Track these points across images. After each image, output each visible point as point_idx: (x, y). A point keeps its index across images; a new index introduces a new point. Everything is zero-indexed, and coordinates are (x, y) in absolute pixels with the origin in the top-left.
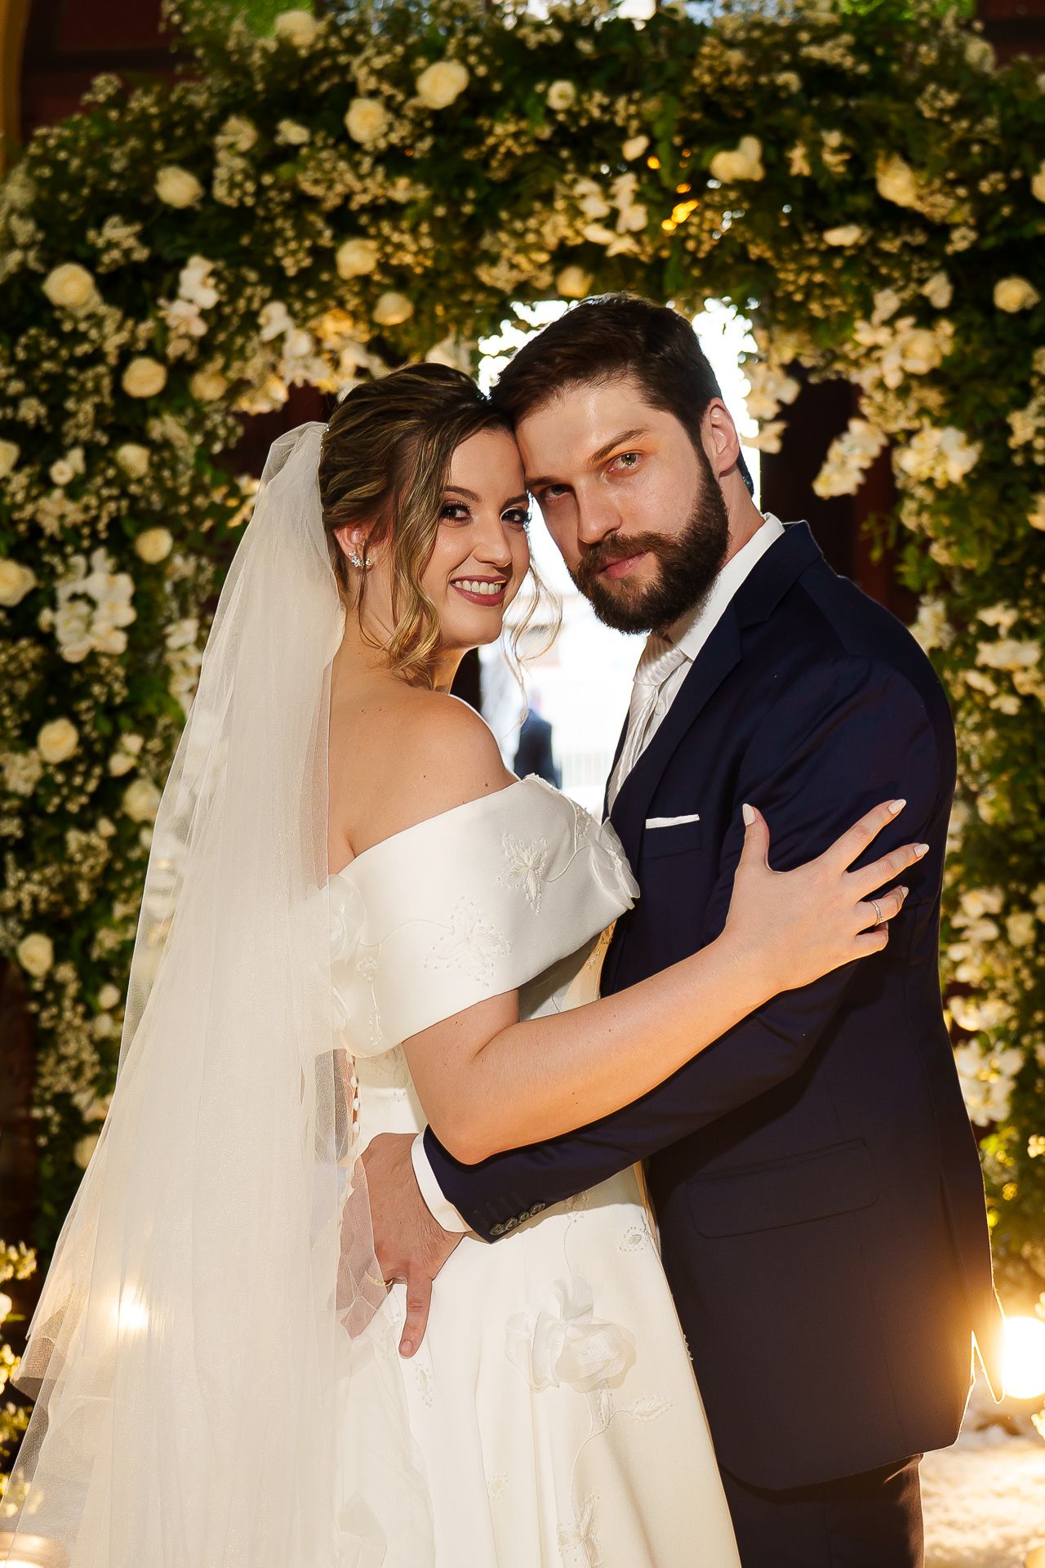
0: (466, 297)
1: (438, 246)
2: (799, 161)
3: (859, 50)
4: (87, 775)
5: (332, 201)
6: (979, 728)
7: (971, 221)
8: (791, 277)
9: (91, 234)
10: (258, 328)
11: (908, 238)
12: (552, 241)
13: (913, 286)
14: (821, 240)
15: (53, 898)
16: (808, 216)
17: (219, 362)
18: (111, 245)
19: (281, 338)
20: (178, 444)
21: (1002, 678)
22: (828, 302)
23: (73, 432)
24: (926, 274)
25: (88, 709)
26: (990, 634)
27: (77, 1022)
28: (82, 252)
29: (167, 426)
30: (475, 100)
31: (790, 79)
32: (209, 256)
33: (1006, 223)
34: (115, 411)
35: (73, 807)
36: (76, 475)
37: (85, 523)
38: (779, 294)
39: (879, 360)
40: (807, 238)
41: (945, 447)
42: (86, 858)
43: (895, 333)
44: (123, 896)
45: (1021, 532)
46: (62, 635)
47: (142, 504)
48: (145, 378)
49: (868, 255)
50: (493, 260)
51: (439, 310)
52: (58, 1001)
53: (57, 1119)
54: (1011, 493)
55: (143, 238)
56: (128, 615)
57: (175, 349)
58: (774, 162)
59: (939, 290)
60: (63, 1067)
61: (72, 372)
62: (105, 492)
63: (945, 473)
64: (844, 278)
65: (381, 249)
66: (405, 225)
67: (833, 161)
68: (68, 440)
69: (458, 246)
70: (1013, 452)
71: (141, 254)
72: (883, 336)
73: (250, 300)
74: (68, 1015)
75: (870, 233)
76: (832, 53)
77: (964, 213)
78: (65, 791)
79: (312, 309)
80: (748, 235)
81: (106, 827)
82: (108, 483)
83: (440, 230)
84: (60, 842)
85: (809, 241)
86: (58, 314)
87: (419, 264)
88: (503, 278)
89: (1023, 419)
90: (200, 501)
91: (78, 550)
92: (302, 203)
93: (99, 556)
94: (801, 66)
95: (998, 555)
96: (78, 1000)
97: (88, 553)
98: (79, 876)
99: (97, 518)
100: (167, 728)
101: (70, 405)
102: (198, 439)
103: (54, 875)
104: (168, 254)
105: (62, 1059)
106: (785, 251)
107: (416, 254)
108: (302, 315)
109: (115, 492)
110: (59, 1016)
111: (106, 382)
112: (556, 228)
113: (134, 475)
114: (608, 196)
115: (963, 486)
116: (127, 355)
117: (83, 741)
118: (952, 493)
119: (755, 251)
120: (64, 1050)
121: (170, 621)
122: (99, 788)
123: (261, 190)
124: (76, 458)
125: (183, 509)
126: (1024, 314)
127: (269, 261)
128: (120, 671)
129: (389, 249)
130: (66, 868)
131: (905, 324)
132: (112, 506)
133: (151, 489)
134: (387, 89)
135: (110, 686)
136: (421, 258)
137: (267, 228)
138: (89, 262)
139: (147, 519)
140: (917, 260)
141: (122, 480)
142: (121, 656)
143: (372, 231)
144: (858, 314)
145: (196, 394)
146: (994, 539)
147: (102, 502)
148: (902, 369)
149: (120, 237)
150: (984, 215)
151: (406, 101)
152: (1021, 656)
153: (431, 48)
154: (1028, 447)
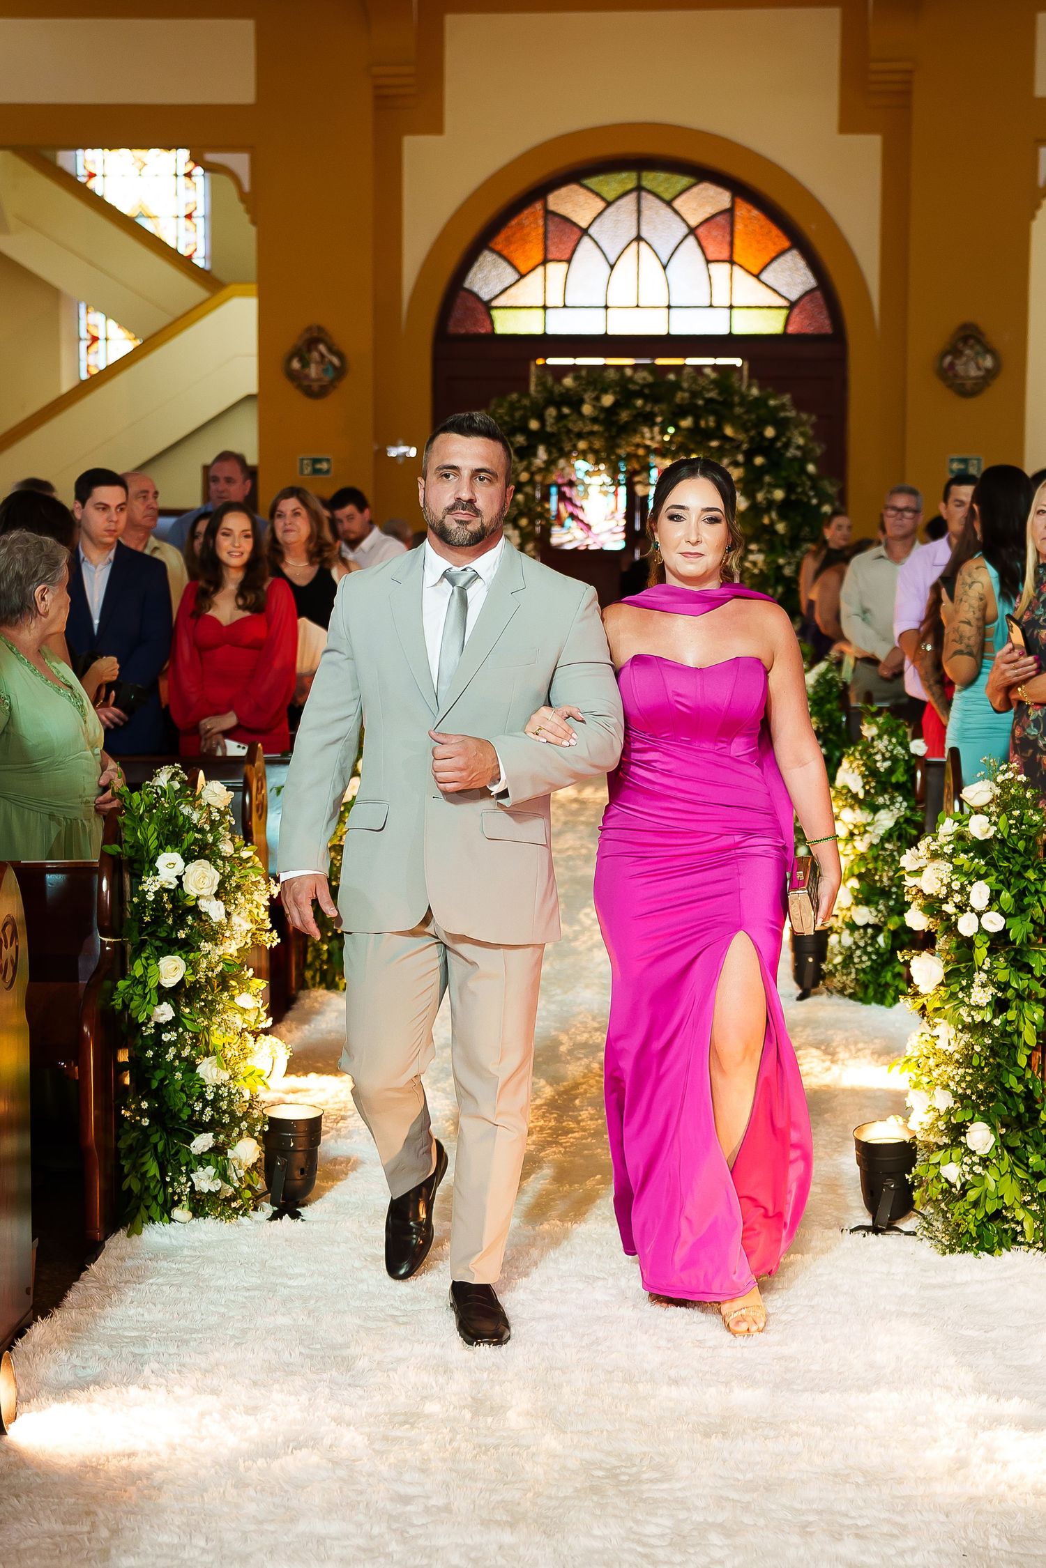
2: (703, 424)
3: (720, 394)
5: (576, 430)
6: (750, 578)
10: (557, 465)
11: (732, 445)
18: (518, 442)
19: (563, 469)
21: (754, 564)
24: (737, 454)
26: (751, 552)
30: (616, 404)
31: (700, 402)
32: (545, 445)
33: (757, 442)
48: (524, 477)
49: (722, 448)
50: (619, 446)
55: (527, 439)
57: (534, 469)
58: (696, 422)
59: (740, 458)
67: (712, 424)
76: (713, 395)
77: (747, 440)
83: (607, 440)
92: (569, 431)
112: (637, 440)
114: (652, 432)
123: (559, 428)
126: (762, 467)
134: (595, 403)
139: (521, 514)
149: (520, 439)
150: (751, 440)
151: (598, 405)
152: (759, 558)
153: (605, 391)
154: (761, 503)
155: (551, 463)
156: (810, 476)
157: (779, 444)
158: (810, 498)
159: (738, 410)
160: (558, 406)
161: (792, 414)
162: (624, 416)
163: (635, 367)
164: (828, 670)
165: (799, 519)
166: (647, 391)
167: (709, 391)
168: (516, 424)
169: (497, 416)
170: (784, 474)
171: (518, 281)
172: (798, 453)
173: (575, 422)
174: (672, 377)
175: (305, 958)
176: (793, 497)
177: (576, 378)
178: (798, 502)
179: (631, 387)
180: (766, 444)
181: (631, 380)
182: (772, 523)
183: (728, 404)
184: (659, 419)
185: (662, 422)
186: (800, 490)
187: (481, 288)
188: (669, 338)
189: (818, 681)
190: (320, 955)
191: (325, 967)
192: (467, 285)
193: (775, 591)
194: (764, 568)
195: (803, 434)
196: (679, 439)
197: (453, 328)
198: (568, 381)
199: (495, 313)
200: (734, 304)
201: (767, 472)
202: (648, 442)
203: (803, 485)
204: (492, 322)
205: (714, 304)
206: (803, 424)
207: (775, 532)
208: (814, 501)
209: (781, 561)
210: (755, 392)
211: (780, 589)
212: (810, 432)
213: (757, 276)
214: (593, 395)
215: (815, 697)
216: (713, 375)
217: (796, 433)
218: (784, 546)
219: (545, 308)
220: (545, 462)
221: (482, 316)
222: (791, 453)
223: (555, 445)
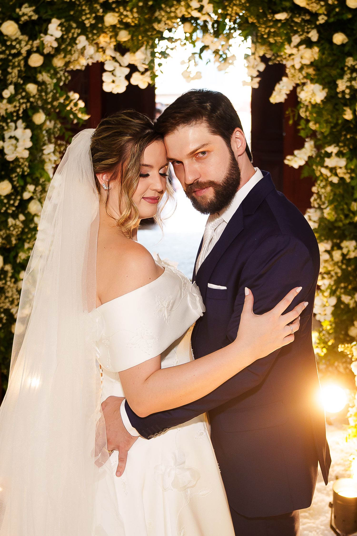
0: (149, 34)
1: (140, 16)
4: (15, 200)
6: (325, 187)
7: (325, 13)
8: (263, 30)
9: (18, 10)
10: (76, 44)
11: (304, 17)
12: (180, 15)
13: (305, 34)
14: (273, 17)
15: (4, 242)
16: (269, 8)
17: (62, 55)
18: (24, 14)
19: (84, 48)
20: (48, 83)
22: (275, 38)
23: (11, 79)
24: (310, 30)
25: (16, 177)
27: (12, 285)
28: (14, 16)
29: (44, 77)
32: (58, 18)
33: (337, 13)
34: (25, 72)
35: (10, 211)
36: (11, 94)
37: (14, 112)
38: (259, 34)
39: (293, 59)
40: (269, 16)
41: (315, 91)
42: (14, 229)
43: (298, 50)
44: (28, 241)
45: (340, 121)
46: (6, 151)
47: (35, 104)
48: (36, 60)
49: (289, 22)
50: (159, 22)
51: (140, 38)
52: (5, 278)
53: (5, 318)
54: (337, 107)
55: (36, 11)
56: (29, 144)
57: (47, 50)
59: (314, 36)
60: (7, 300)
61: (10, 58)
62: (22, 101)
63: (315, 100)
64: (282, 30)
65: (119, 16)
66: (128, 8)
68: (9, 82)
69: (147, 16)
70: (338, 93)
71: (35, 17)
72: (294, 51)
73: (73, 34)
74: (8, 283)
75: (290, 14)
77: (323, 10)
78: (7, 206)
79: (95, 37)
80: (248, 15)
81: (22, 217)
82: (23, 98)
83: (141, 10)
84: (6, 222)
85: (269, 17)
86: (5, 38)
87: (133, 22)
88: (163, 28)
89: (342, 83)
90: (55, 103)
91: (12, 121)
93: (20, 122)
95: (332, 128)
96: (11, 277)
97: (15, 122)
98: (13, 235)
99: (19, 110)
100: (43, 182)
101: (9, 70)
102: (55, 81)
103: (4, 234)
104: (44, 17)
105: (6, 298)
106: (261, 20)
107: (132, 19)
108: (92, 39)
109: (25, 101)
110: (5, 283)
111: (22, 62)
112: (181, 11)
113: (32, 95)
114: (200, 1)
115: (321, 103)
116: (29, 53)
117: (14, 187)
118: (317, 106)
119: (250, 20)
120: (7, 294)
121: (44, 144)
122: (19, 204)
124: (11, 88)
125: (49, 106)
126: (343, 45)
127: (80, 20)
128: (27, 164)
129: (123, 17)
130: (8, 232)
131: (302, 47)
132: (24, 106)
133: (38, 99)
135: (23, 169)
136: (134, 20)
137: (80, 8)
138: (17, 20)
140: (306, 24)
141: (28, 96)
142: (27, 159)
143: (117, 10)
144: (286, 43)
145: (54, 65)
146: (330, 122)
147: (21, 104)
148: (301, 62)
149: (27, 11)
154: (343, 92)
180: (348, 15)
194: (346, 177)
201: (350, 54)
223: (75, 19)
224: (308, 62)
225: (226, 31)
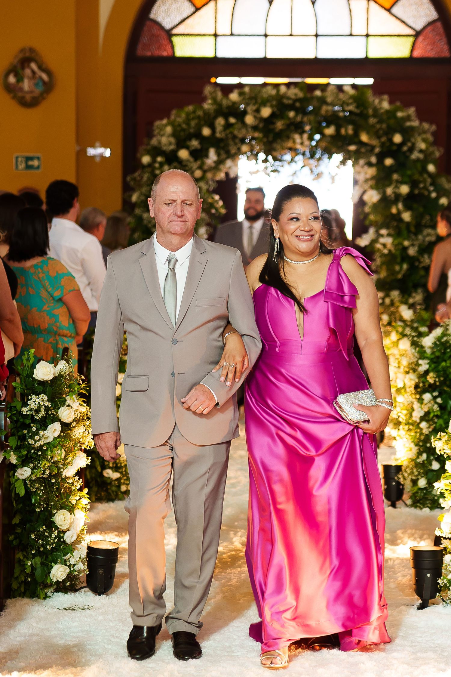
2: (343, 131)
3: (357, 107)
5: (240, 136)
6: (380, 257)
7: (380, 146)
9: (188, 143)
11: (367, 148)
12: (288, 147)
13: (368, 159)
17: (213, 171)
18: (193, 146)
19: (229, 167)
20: (203, 188)
21: (384, 245)
24: (371, 156)
26: (382, 236)
28: (187, 147)
30: (273, 115)
32: (213, 147)
33: (388, 146)
41: (373, 194)
43: (364, 169)
45: (390, 214)
48: (198, 174)
49: (357, 151)
50: (275, 150)
54: (387, 205)
55: (200, 143)
57: (206, 167)
58: (338, 131)
59: (373, 160)
63: (374, 200)
67: (350, 131)
70: (387, 196)
71: (199, 147)
73: (223, 158)
75: (358, 147)
76: (351, 108)
77: (379, 144)
83: (265, 144)
92: (234, 137)
94: (344, 111)
95: (385, 218)
104: (205, 147)
114: (302, 138)
115: (377, 203)
118: (375, 204)
123: (226, 135)
126: (391, 166)
127: (227, 149)
131: (366, 167)
134: (256, 115)
137: (227, 142)
138: (188, 149)
140: (369, 153)
145: (207, 177)
146: (383, 214)
149: (195, 143)
150: (382, 145)
151: (258, 116)
152: (388, 241)
153: (264, 103)
154: (390, 196)
155: (220, 162)
156: (430, 175)
157: (405, 148)
158: (430, 192)
159: (372, 121)
160: (226, 117)
161: (415, 123)
162: (279, 125)
163: (288, 85)
164: (444, 334)
165: (421, 209)
166: (298, 104)
167: (348, 105)
168: (192, 131)
169: (177, 124)
170: (409, 172)
171: (194, 13)
172: (421, 156)
173: (240, 129)
174: (318, 93)
175: (13, 573)
176: (416, 192)
177: (241, 94)
178: (421, 195)
179: (286, 101)
180: (395, 148)
181: (284, 96)
182: (399, 212)
183: (364, 116)
184: (307, 128)
185: (311, 129)
186: (422, 185)
187: (164, 19)
188: (316, 61)
189: (435, 343)
190: (26, 569)
191: (29, 579)
192: (152, 16)
193: (401, 268)
194: (393, 249)
195: (424, 140)
196: (324, 144)
197: (140, 51)
198: (234, 96)
199: (175, 39)
200: (370, 33)
201: (396, 171)
202: (298, 146)
203: (425, 181)
204: (173, 47)
205: (354, 33)
206: (425, 132)
207: (401, 220)
208: (434, 195)
209: (406, 243)
210: (386, 105)
211: (405, 266)
212: (431, 138)
213: (389, 10)
214: (254, 108)
215: (433, 356)
216: (352, 92)
217: (419, 139)
218: (409, 231)
219: (216, 35)
220: (215, 162)
221: (164, 42)
222: (415, 155)
223: (223, 148)
224: (368, 176)
225: (318, 156)
